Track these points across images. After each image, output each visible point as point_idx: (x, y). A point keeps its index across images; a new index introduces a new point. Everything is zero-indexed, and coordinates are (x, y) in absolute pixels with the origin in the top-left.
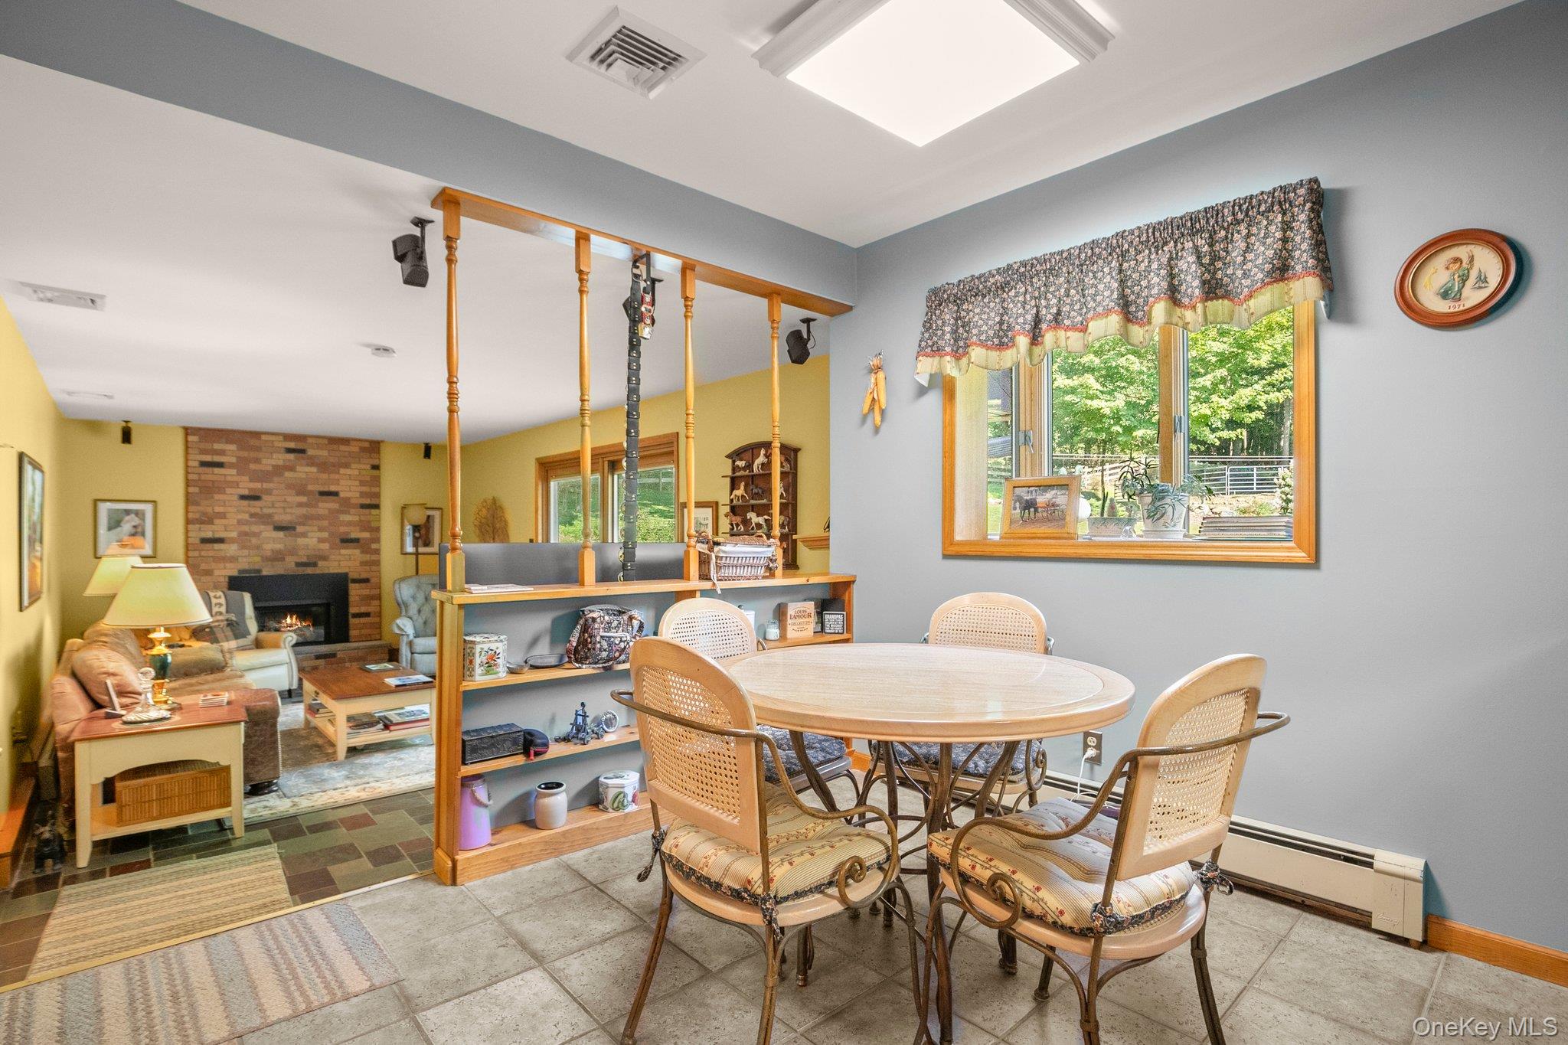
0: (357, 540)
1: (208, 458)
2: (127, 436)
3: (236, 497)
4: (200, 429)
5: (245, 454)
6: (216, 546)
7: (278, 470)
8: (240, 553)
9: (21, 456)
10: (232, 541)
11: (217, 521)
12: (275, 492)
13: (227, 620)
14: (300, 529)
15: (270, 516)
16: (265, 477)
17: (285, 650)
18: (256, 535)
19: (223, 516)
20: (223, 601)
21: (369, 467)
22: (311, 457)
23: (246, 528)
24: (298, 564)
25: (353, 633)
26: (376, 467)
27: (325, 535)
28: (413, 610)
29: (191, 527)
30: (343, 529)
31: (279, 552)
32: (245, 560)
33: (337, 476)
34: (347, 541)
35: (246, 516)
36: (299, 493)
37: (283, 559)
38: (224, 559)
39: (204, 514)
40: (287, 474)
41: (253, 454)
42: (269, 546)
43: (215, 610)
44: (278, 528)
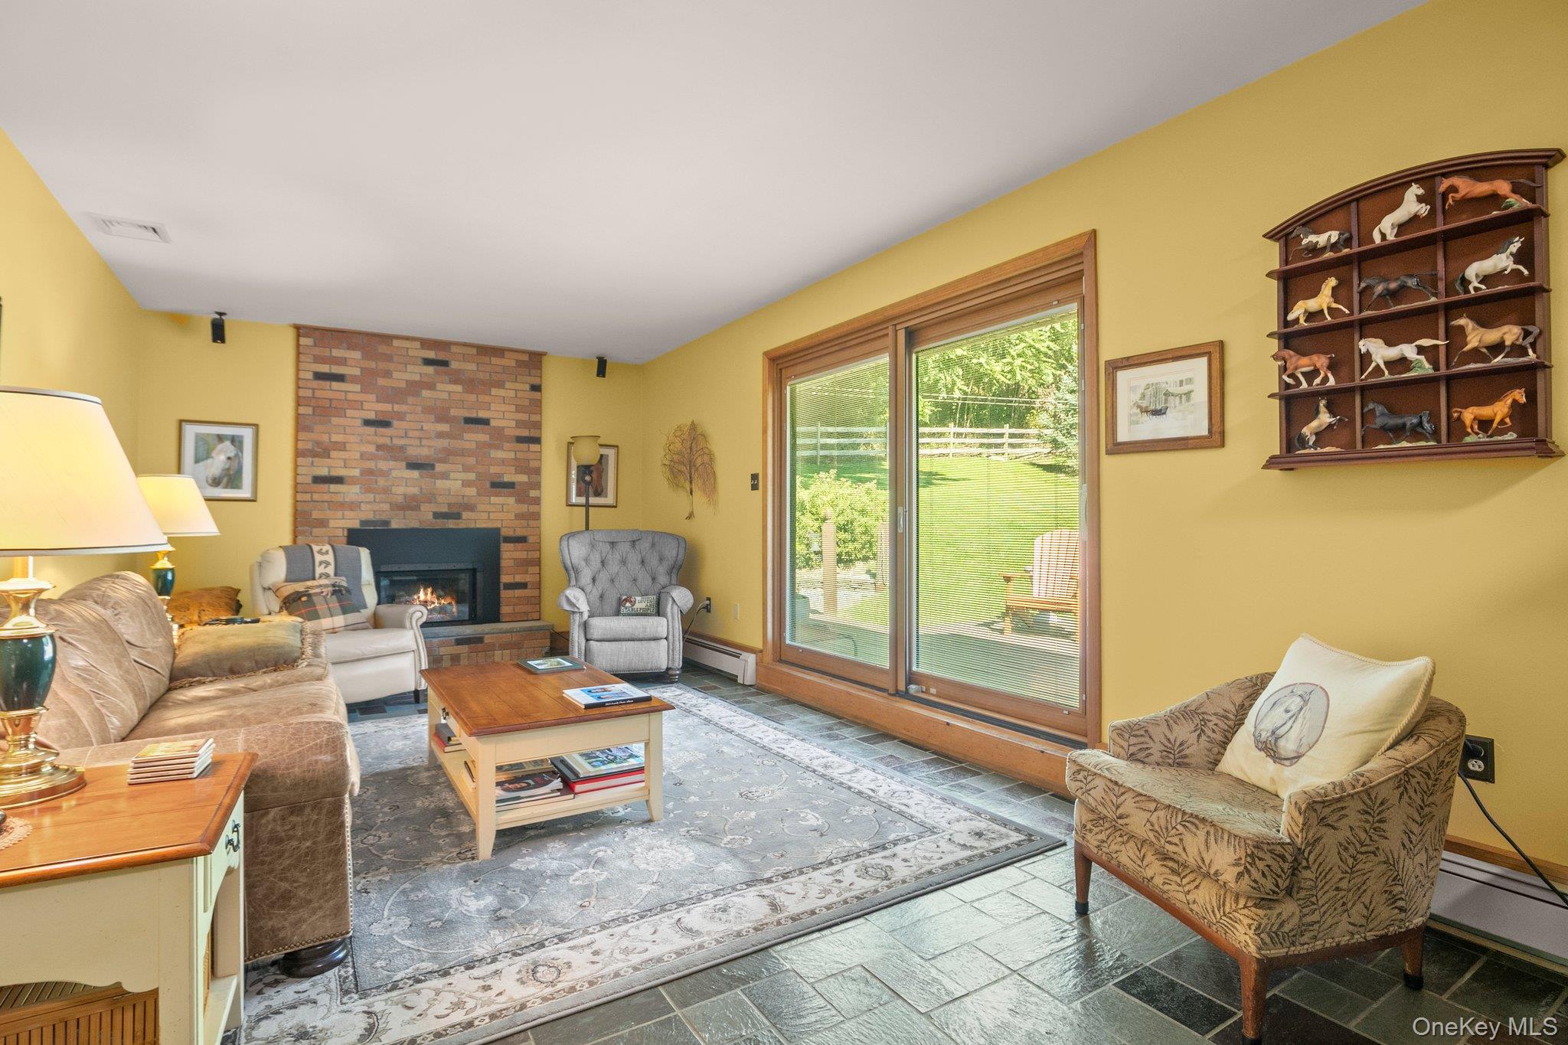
0: (511, 485)
1: (325, 368)
2: (218, 332)
3: (359, 422)
4: (316, 329)
5: (372, 365)
6: (333, 487)
7: (414, 388)
8: (364, 498)
10: (353, 481)
11: (333, 454)
12: (408, 417)
13: (334, 585)
14: (440, 467)
15: (402, 448)
16: (394, 395)
17: (412, 632)
18: (385, 474)
19: (342, 447)
20: (330, 558)
21: (527, 387)
22: (458, 371)
23: (371, 465)
24: (437, 515)
25: (505, 610)
26: (536, 388)
27: (472, 476)
28: (586, 577)
29: (300, 460)
30: (493, 470)
31: (414, 497)
32: (369, 507)
33: (487, 398)
34: (500, 486)
35: (372, 449)
36: (440, 420)
37: (417, 508)
38: (342, 506)
39: (318, 443)
40: (425, 393)
41: (382, 365)
42: (400, 490)
43: (319, 570)
44: (412, 466)
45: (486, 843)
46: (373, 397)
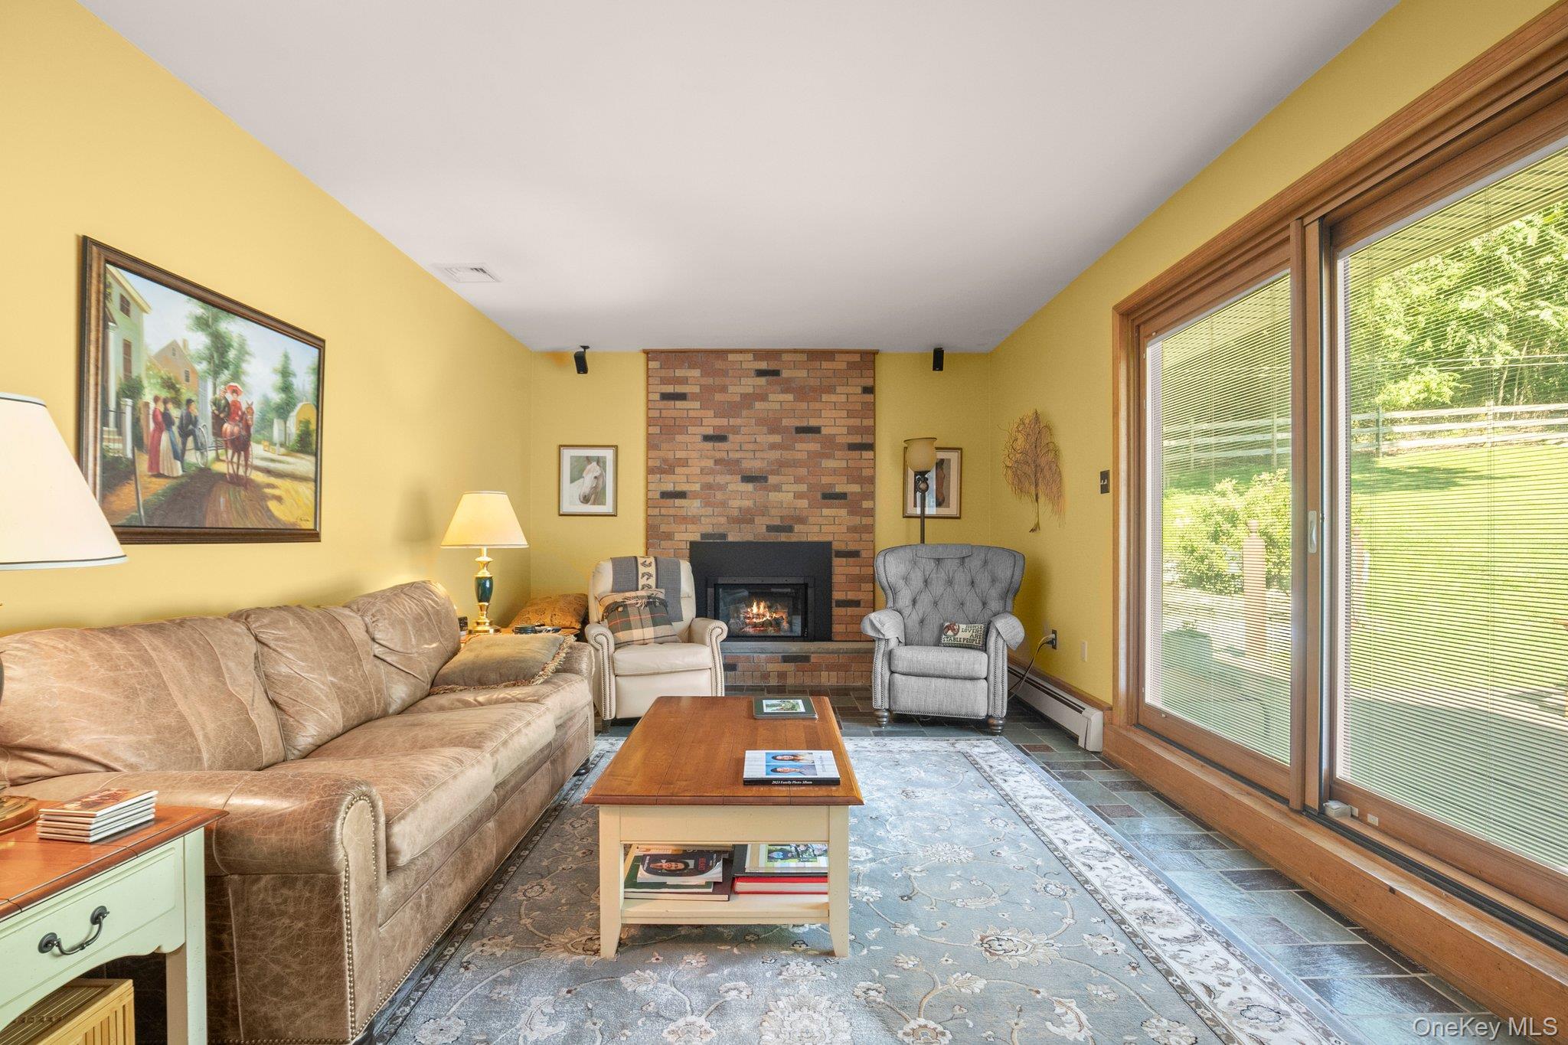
0: (842, 496)
1: (670, 389)
2: (581, 364)
3: (699, 438)
4: (662, 352)
5: (710, 381)
6: (678, 502)
7: (748, 400)
8: (702, 511)
9: (85, 245)
10: (695, 495)
11: (678, 470)
12: (743, 430)
13: (649, 597)
14: (773, 480)
15: (738, 461)
16: (732, 409)
17: (712, 648)
18: (722, 488)
19: (684, 463)
20: (652, 570)
21: (859, 390)
22: (789, 380)
23: (710, 479)
24: (771, 528)
25: (837, 628)
26: (869, 390)
27: (803, 488)
28: (904, 600)
29: (650, 477)
30: (825, 480)
31: (748, 510)
32: (708, 520)
33: (817, 405)
34: (831, 497)
36: (772, 431)
37: (751, 521)
38: (684, 519)
39: (665, 460)
40: (758, 405)
41: (718, 381)
42: (735, 503)
43: (642, 582)
44: (747, 479)
46: (711, 413)
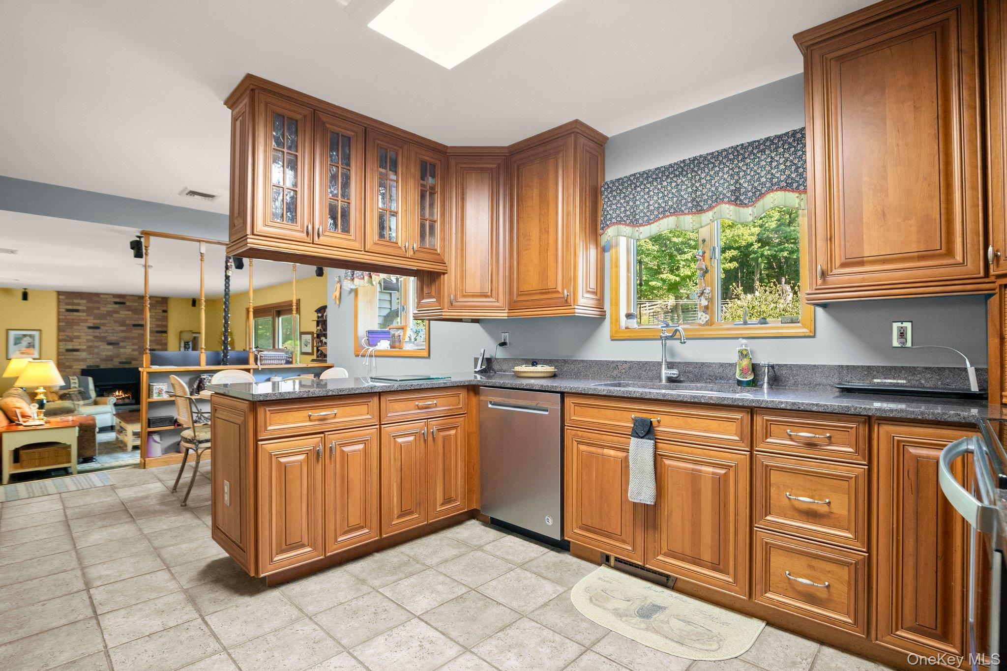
1: (70, 307)
2: (25, 296)
3: (85, 328)
4: (66, 292)
5: (91, 305)
6: (75, 353)
7: (110, 313)
8: (88, 357)
10: (84, 350)
11: (75, 340)
12: (108, 325)
13: (79, 390)
14: (122, 344)
15: (105, 337)
16: (103, 316)
17: (109, 406)
18: (97, 347)
19: (78, 337)
20: (77, 381)
21: (161, 311)
22: (130, 306)
23: (91, 344)
24: (120, 363)
26: (165, 311)
27: (136, 347)
29: (60, 343)
31: (110, 356)
32: (90, 360)
33: (142, 316)
35: (91, 338)
36: (122, 325)
37: (112, 360)
38: (79, 360)
39: (68, 336)
40: (115, 315)
41: (96, 305)
42: (104, 353)
43: (72, 385)
44: (110, 344)
45: (130, 448)
46: (92, 318)
